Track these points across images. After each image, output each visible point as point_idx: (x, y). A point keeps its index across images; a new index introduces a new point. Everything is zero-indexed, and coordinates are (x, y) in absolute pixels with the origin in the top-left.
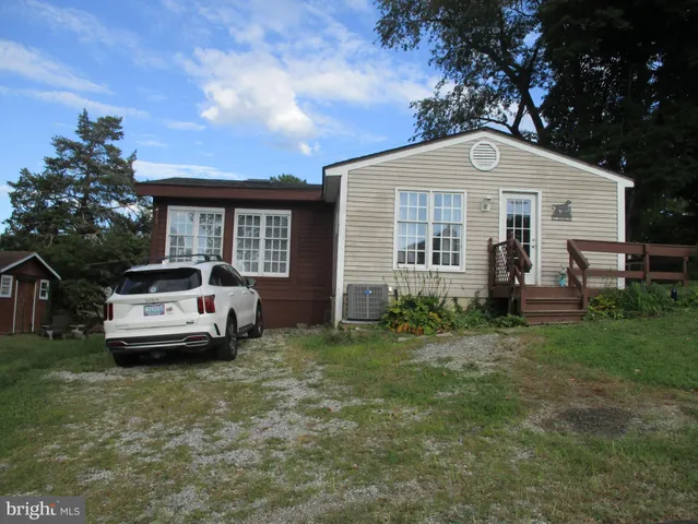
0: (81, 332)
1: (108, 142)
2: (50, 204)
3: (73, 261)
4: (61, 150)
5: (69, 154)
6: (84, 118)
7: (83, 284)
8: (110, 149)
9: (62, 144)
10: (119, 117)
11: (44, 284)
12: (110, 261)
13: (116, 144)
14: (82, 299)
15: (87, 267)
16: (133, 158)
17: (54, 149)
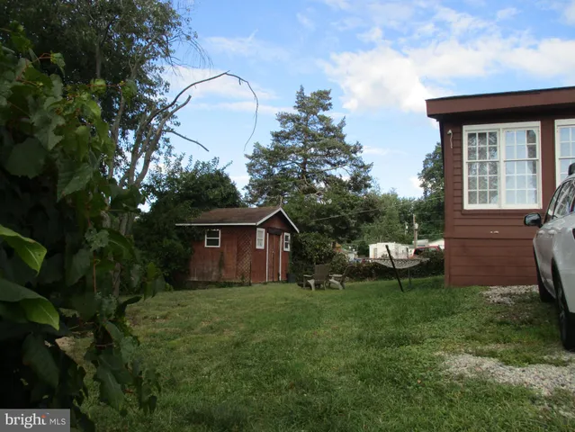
0: (337, 283)
1: (321, 113)
2: (276, 171)
3: (302, 218)
4: (283, 124)
5: (290, 126)
6: (301, 95)
7: (317, 238)
8: (322, 119)
9: (284, 118)
10: (328, 90)
11: (287, 237)
12: (332, 216)
13: (326, 114)
14: (317, 250)
15: (313, 223)
16: (343, 123)
17: (279, 123)
